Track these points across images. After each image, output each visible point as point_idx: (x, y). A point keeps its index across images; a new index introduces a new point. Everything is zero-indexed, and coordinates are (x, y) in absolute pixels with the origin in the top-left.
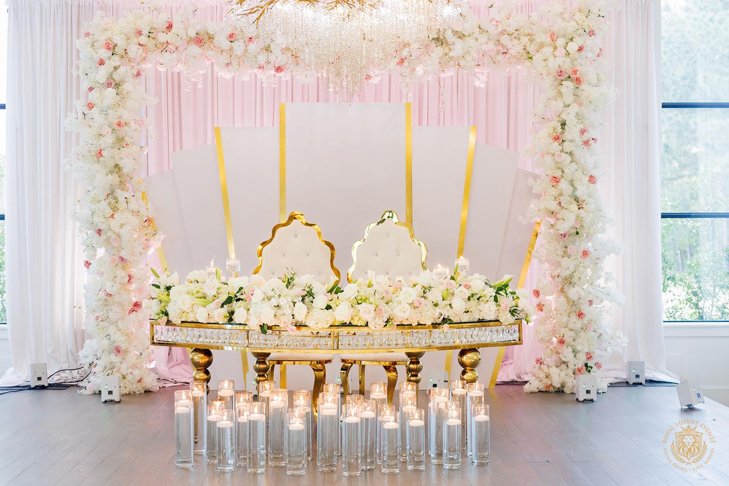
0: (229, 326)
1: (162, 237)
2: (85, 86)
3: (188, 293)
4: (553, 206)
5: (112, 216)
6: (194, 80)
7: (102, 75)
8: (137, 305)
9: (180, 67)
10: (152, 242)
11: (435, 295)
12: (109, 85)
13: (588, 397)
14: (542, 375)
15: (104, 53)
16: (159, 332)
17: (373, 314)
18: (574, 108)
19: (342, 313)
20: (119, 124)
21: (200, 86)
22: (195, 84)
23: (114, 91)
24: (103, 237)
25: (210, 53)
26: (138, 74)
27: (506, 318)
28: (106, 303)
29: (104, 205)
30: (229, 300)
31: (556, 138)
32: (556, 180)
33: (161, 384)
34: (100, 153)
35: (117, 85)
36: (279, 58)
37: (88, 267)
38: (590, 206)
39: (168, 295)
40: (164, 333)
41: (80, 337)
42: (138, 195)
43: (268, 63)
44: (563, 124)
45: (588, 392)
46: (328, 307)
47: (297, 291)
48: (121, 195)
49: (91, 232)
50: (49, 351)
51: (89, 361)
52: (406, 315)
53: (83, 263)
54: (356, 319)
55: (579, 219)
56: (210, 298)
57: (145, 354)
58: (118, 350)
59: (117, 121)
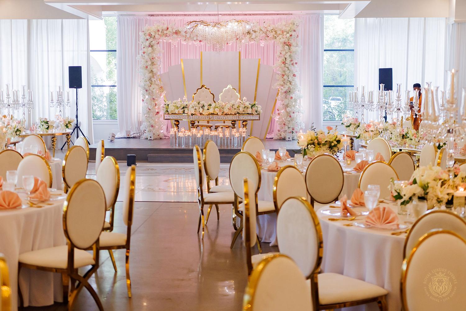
0: (184, 114)
1: (165, 92)
2: (142, 47)
3: (173, 106)
4: (282, 83)
5: (151, 86)
6: (175, 44)
7: (147, 43)
8: (158, 113)
9: (170, 41)
10: (162, 94)
11: (236, 106)
12: (149, 46)
13: (289, 139)
14: (279, 135)
15: (148, 37)
16: (166, 117)
17: (219, 111)
18: (289, 54)
19: (211, 111)
20: (153, 58)
21: (177, 46)
22: (175, 46)
23: (151, 48)
24: (148, 92)
25: (180, 36)
26: (158, 43)
27: (254, 113)
28: (148, 113)
29: (148, 83)
30: (184, 108)
31: (283, 63)
32: (283, 75)
33: (165, 137)
34: (147, 67)
35: (152, 46)
36: (200, 39)
37: (143, 101)
38: (293, 84)
39: (168, 107)
40: (167, 117)
41: (140, 123)
42: (158, 80)
43: (197, 39)
44: (286, 59)
45: (289, 138)
46: (208, 109)
47: (200, 105)
48: (153, 79)
49: (144, 91)
50: (130, 128)
51: (144, 129)
52: (227, 111)
53: (142, 100)
54: (215, 112)
55: (289, 88)
56: (179, 107)
57: (160, 127)
58: (152, 126)
59: (152, 57)
